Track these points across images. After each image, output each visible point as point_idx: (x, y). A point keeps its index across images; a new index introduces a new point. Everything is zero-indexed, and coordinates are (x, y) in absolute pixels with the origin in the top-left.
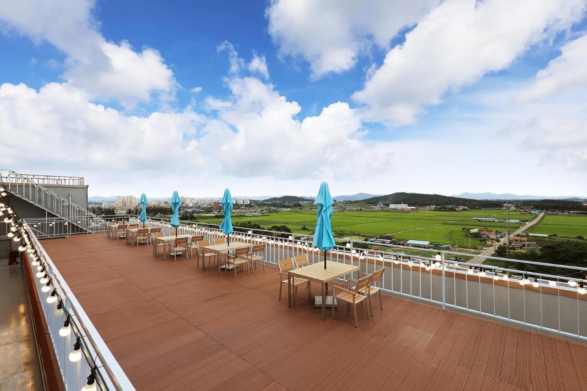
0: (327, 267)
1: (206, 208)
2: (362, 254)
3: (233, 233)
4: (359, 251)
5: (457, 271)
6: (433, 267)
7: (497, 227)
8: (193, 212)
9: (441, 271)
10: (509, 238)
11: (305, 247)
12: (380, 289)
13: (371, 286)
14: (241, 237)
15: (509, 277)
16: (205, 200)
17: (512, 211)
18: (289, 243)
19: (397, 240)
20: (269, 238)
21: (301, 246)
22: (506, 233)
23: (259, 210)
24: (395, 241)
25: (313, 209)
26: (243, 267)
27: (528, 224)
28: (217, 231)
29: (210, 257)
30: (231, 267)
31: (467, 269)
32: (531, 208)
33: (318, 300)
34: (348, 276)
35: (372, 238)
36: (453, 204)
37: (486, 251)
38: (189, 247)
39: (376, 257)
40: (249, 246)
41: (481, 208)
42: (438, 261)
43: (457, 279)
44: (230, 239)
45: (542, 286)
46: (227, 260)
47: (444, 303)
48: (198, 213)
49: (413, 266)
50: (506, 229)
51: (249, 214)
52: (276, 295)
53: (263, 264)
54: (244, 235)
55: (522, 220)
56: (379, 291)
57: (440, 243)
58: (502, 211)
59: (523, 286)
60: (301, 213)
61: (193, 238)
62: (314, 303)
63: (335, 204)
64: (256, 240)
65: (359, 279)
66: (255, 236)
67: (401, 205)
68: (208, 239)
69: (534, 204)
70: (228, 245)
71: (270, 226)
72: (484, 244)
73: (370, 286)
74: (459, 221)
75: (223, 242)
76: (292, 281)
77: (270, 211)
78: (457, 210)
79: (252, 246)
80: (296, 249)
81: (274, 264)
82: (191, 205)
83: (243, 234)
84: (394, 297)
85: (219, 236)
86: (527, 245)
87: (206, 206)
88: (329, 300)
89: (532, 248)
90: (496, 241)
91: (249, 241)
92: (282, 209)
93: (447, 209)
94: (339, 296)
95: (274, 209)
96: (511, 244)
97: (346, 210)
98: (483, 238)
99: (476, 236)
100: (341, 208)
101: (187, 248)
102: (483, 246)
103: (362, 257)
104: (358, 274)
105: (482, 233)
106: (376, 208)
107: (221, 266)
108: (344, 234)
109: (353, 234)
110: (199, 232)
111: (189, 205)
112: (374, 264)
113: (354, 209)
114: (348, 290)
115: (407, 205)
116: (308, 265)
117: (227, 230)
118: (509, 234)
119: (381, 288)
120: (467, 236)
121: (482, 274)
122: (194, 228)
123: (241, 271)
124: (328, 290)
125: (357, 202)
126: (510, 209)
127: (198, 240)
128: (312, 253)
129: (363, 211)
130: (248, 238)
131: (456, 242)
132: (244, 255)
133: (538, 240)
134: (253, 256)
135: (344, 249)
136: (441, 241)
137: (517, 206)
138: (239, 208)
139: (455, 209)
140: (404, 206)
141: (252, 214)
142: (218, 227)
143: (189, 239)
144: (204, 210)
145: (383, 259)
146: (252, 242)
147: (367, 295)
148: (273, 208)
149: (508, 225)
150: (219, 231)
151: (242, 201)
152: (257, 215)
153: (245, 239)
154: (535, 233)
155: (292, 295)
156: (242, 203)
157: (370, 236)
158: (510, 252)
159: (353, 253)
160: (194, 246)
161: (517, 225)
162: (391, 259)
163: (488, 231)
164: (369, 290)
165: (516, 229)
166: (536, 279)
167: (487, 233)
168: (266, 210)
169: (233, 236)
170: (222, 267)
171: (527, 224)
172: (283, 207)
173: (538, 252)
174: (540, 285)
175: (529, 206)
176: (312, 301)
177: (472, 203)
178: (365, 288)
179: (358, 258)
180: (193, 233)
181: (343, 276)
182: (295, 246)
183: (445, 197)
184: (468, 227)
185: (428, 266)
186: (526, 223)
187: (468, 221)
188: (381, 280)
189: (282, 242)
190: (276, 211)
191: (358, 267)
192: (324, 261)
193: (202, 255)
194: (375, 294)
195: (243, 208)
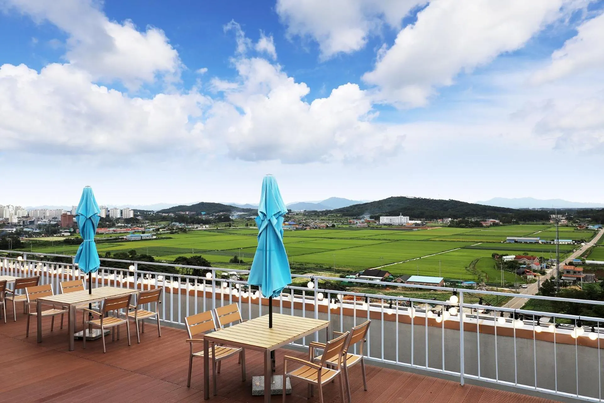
0: (273, 323)
1: (45, 225)
2: (333, 300)
3: (100, 271)
4: (329, 296)
5: (482, 321)
6: (446, 316)
7: (542, 252)
8: (19, 233)
9: (458, 323)
10: (558, 269)
11: (235, 292)
12: (362, 357)
13: (348, 354)
14: (115, 278)
15: (557, 326)
16: (44, 211)
17: (563, 226)
18: (206, 286)
19: (391, 277)
20: (169, 277)
21: (228, 291)
22: (555, 260)
23: (151, 229)
24: (389, 278)
25: (251, 225)
26: (118, 332)
27: (585, 246)
28: (68, 267)
29: (53, 316)
30: (95, 333)
31: (497, 317)
32: (588, 220)
33: (258, 384)
34: (310, 338)
35: (351, 274)
36: (479, 216)
37: (526, 289)
38: (7, 299)
39: (357, 304)
40: (131, 293)
41: (520, 222)
42: (453, 306)
43: (483, 335)
44: (94, 282)
45: (600, 337)
46: (86, 321)
47: (462, 374)
48: (30, 236)
49: (416, 317)
50: (554, 253)
51: (132, 236)
52: (181, 379)
53: (157, 325)
54: (121, 273)
55: (577, 240)
56: (362, 360)
57: (459, 279)
58: (549, 226)
59: (575, 339)
60: (230, 234)
61: (17, 281)
62: (252, 389)
63: (288, 216)
64: (145, 282)
65: (329, 342)
66: (142, 276)
67: (398, 217)
68: (50, 283)
69: (592, 215)
70: (90, 293)
71: (173, 258)
72: (523, 279)
73: (346, 353)
74: (487, 242)
75: (79, 288)
76: (210, 353)
77: (174, 230)
78: (484, 225)
79: (137, 293)
80: (218, 296)
81: (179, 325)
82: (15, 221)
83: (118, 273)
84: (384, 369)
85: (71, 278)
86: (583, 278)
87: (46, 221)
88: (278, 382)
89: (590, 282)
90: (541, 274)
91: (132, 285)
92: (196, 227)
93: (470, 224)
94: (295, 373)
95: (180, 227)
96: (561, 277)
97: (308, 227)
98: (521, 269)
99: (512, 266)
100: (300, 223)
101: (4, 302)
102: (523, 282)
103: (333, 306)
104: (326, 334)
105: (520, 262)
106: (359, 223)
107: (75, 332)
108: (305, 269)
109: (320, 268)
110: (31, 272)
111: (10, 221)
112: (353, 316)
113: (323, 225)
114: (309, 362)
115: (408, 217)
116: (241, 322)
117: (87, 265)
118: (558, 262)
119: (364, 357)
120: (499, 268)
121: (518, 324)
122: (20, 263)
123: (116, 339)
124: (276, 365)
125: (326, 213)
126: (560, 223)
127: (28, 286)
128: (248, 302)
129: (337, 229)
130: (130, 279)
131: (482, 278)
132: (121, 309)
133: (598, 270)
134: (138, 311)
135: (304, 293)
136: (460, 276)
137: (569, 219)
138: (113, 225)
139: (481, 223)
140: (403, 220)
141: (138, 236)
142: (69, 260)
143: (10, 284)
144: (42, 230)
145: (368, 308)
146: (136, 286)
147: (341, 368)
148: (177, 224)
149: (557, 248)
150: (71, 268)
151: (119, 212)
152: (148, 238)
153: (124, 281)
154: (594, 259)
155: (210, 378)
156: (119, 216)
157: (348, 272)
158: (559, 290)
159: (319, 300)
160: (20, 297)
161: (569, 248)
162: (380, 307)
163: (529, 259)
164: (345, 360)
165: (567, 254)
166: (593, 327)
167: (527, 262)
168: (164, 228)
169: (99, 277)
170: (77, 334)
171: (582, 246)
172: (196, 223)
173: (598, 288)
174: (598, 337)
175: (586, 218)
176: (247, 385)
177: (506, 213)
178: (337, 356)
179: (326, 307)
180: (18, 272)
181: (302, 339)
182: (218, 290)
183: (467, 204)
184: (500, 253)
185: (439, 316)
186: (582, 244)
187: (501, 242)
188: (365, 341)
189: (193, 285)
190: (184, 231)
191: (327, 322)
192: (268, 315)
193: (36, 314)
194: (355, 366)
195: (121, 226)
